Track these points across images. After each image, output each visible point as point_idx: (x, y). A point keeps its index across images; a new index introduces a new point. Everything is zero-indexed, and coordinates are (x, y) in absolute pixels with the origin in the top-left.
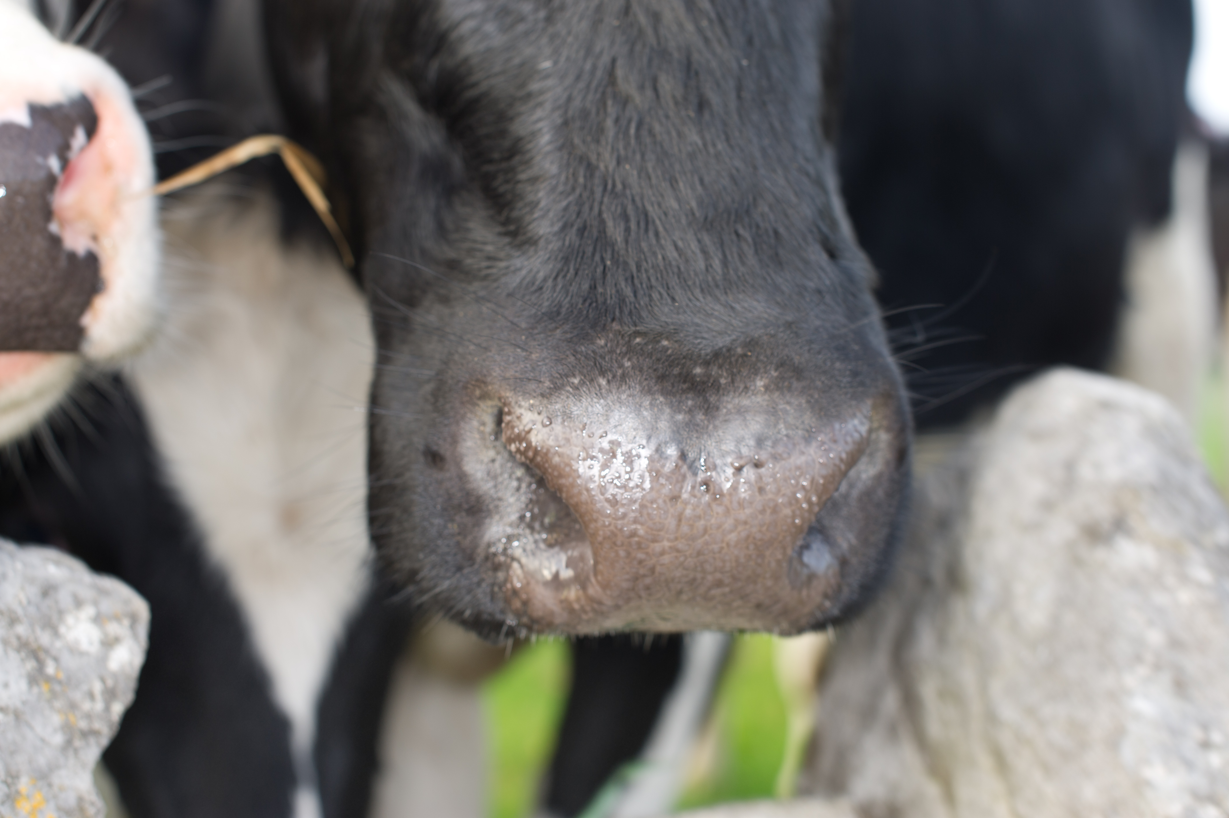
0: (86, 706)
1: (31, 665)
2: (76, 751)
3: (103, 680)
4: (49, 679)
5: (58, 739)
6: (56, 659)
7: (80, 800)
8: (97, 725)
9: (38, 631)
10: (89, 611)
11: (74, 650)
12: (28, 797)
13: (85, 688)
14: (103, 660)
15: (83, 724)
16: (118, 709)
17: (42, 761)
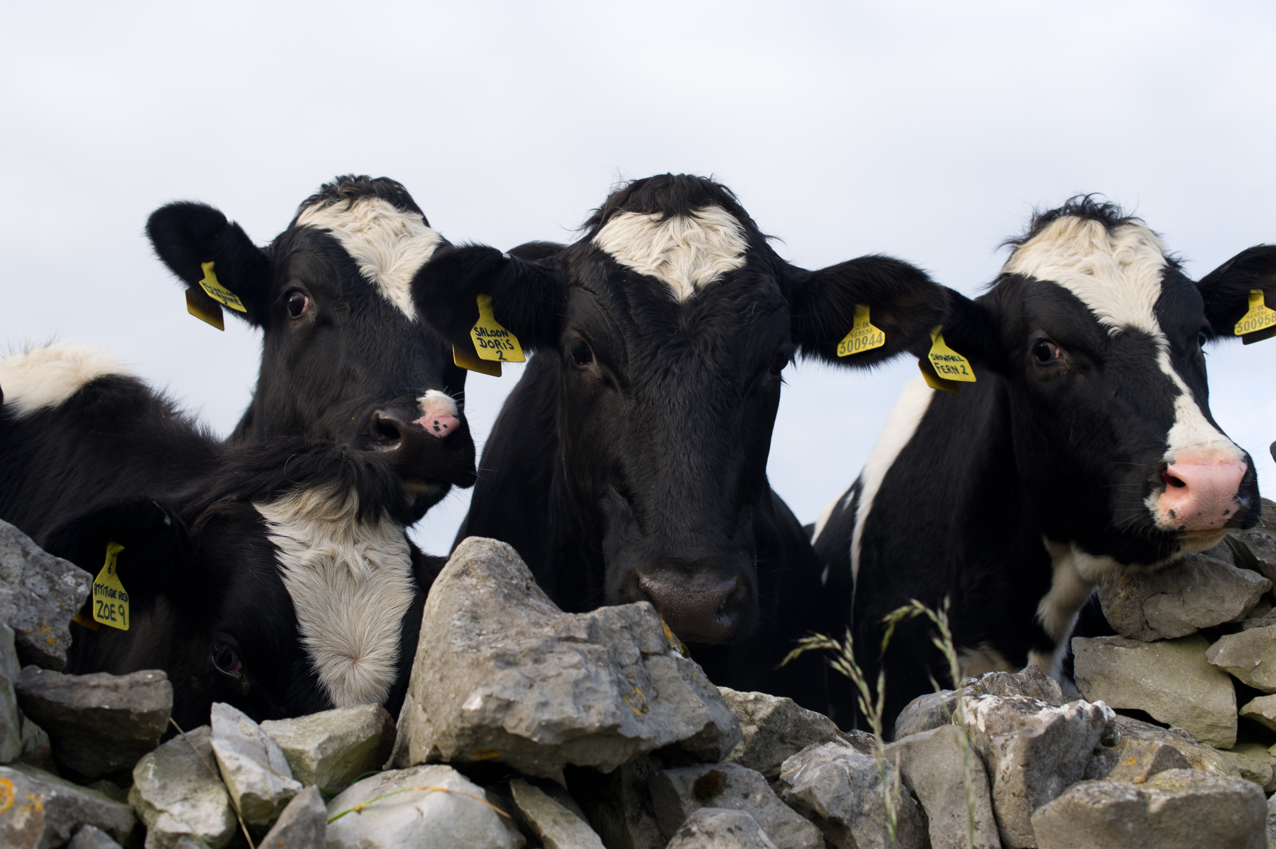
0: (69, 602)
1: (51, 584)
2: (64, 615)
3: (75, 595)
4: (56, 590)
5: (58, 610)
6: (59, 585)
7: (64, 633)
8: (71, 608)
9: (54, 575)
10: (72, 573)
11: (66, 584)
12: (46, 627)
13: (68, 596)
14: (76, 589)
15: (67, 607)
16: (79, 606)
17: (52, 616)
